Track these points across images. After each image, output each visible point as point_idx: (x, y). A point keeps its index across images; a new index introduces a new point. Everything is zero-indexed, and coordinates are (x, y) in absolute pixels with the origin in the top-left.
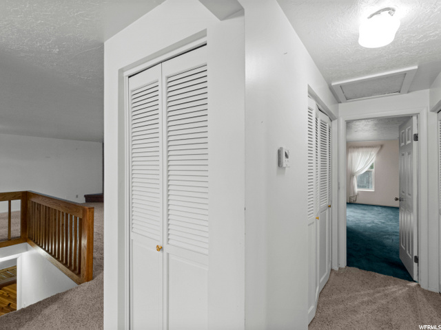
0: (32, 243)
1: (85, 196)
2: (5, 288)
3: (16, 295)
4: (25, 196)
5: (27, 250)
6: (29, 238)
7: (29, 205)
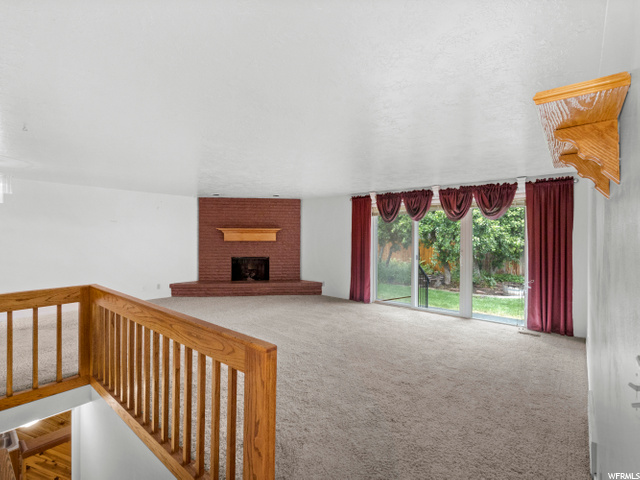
0: (102, 388)
1: (171, 286)
2: (50, 451)
3: (69, 463)
4: (87, 296)
5: (91, 399)
6: (95, 376)
7: (95, 313)
